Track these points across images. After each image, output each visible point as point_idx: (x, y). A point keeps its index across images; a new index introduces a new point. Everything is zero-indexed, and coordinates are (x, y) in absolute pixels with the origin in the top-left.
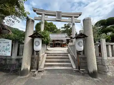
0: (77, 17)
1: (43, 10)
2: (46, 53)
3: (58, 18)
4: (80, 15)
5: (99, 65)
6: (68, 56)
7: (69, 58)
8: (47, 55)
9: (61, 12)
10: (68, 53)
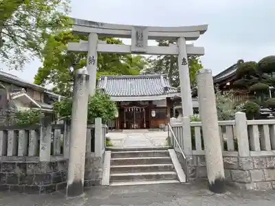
0: (195, 39)
2: (107, 150)
3: (137, 45)
4: (202, 32)
5: (233, 169)
6: (168, 154)
7: (170, 161)
8: (112, 156)
10: (170, 148)
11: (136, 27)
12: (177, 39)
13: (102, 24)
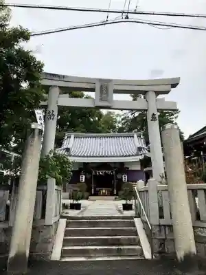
0: (167, 92)
1: (54, 75)
2: (62, 217)
3: (101, 100)
4: (174, 86)
6: (133, 224)
7: (136, 233)
8: (68, 225)
9: (110, 81)
10: (136, 217)
11: (100, 80)
12: (145, 93)
13: (64, 77)
